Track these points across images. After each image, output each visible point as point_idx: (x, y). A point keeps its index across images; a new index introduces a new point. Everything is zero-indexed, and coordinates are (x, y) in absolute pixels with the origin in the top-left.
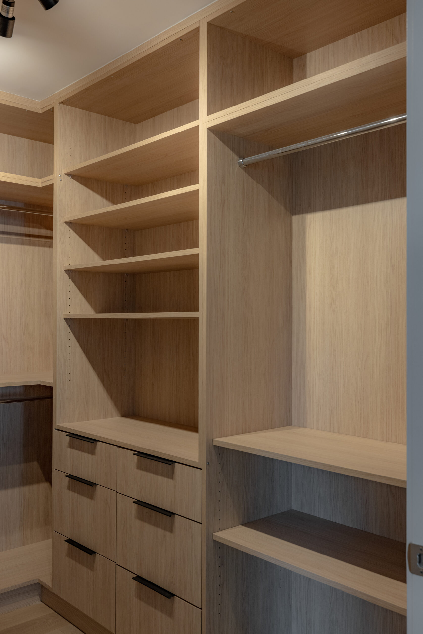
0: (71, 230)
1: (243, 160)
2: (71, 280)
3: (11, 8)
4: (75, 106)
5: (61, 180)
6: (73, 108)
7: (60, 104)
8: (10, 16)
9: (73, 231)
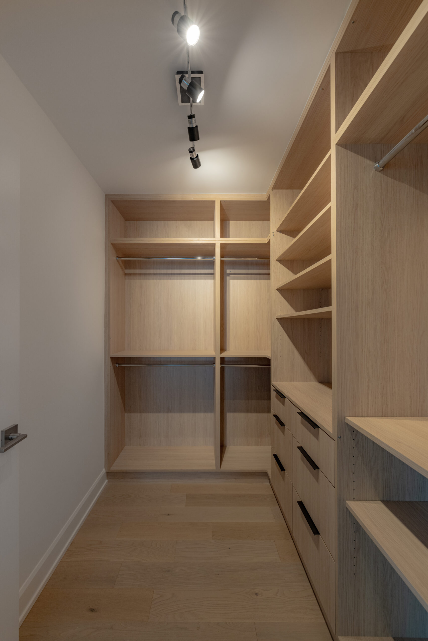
0: (281, 265)
1: (378, 164)
2: (281, 295)
3: (193, 119)
4: (282, 188)
5: (274, 235)
6: (282, 190)
7: (273, 190)
8: (194, 126)
9: (282, 265)
